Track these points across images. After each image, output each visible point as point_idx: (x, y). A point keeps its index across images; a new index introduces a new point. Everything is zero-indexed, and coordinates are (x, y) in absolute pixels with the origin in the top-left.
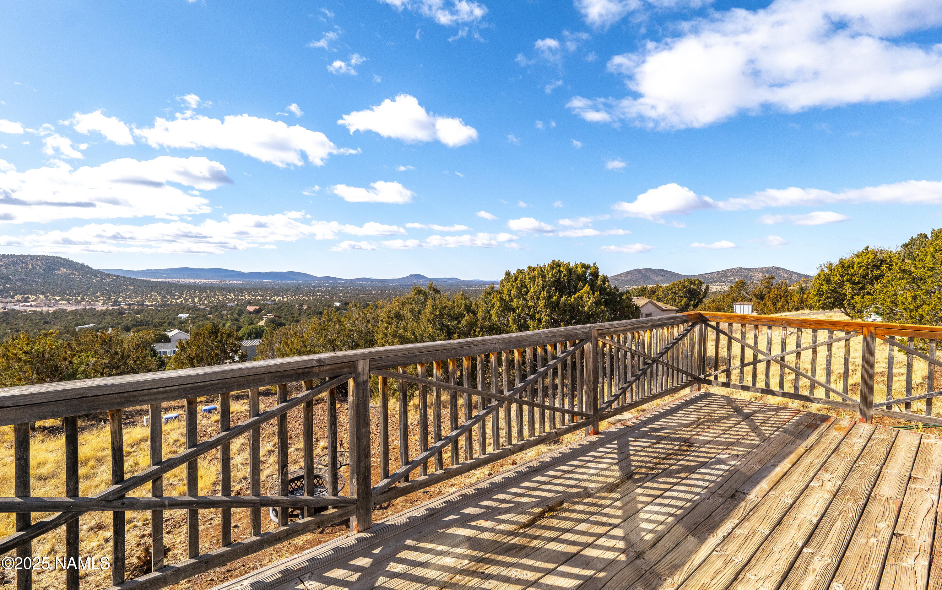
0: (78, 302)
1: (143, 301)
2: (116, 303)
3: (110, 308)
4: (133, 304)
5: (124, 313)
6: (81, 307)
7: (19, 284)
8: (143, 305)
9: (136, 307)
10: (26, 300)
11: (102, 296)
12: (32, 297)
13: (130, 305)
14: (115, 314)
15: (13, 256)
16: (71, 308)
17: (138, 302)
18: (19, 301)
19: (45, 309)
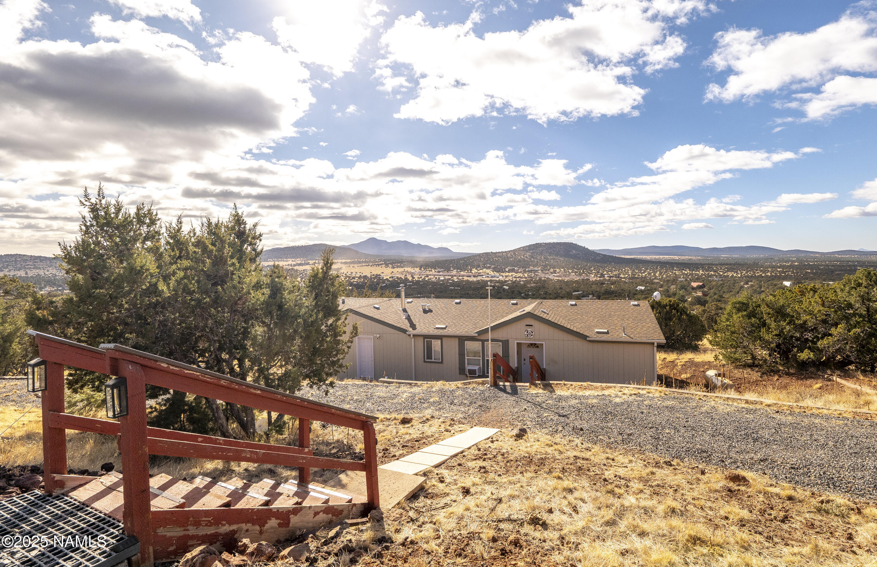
0: (580, 275)
1: (619, 274)
2: (602, 275)
3: (598, 279)
4: (612, 277)
5: (604, 284)
6: (582, 277)
7: (552, 261)
8: (619, 277)
9: (614, 278)
10: (555, 272)
11: (594, 269)
12: (558, 270)
13: (611, 277)
14: (599, 284)
15: (550, 243)
16: (577, 278)
17: (616, 275)
18: (552, 273)
19: (563, 278)
